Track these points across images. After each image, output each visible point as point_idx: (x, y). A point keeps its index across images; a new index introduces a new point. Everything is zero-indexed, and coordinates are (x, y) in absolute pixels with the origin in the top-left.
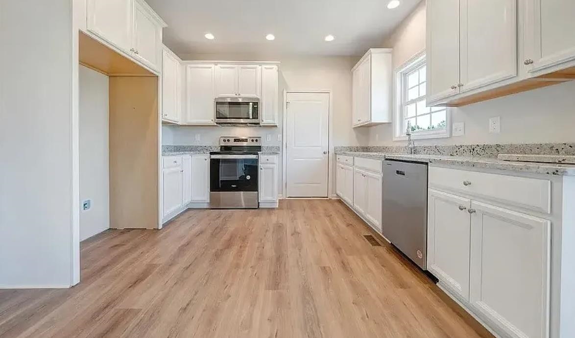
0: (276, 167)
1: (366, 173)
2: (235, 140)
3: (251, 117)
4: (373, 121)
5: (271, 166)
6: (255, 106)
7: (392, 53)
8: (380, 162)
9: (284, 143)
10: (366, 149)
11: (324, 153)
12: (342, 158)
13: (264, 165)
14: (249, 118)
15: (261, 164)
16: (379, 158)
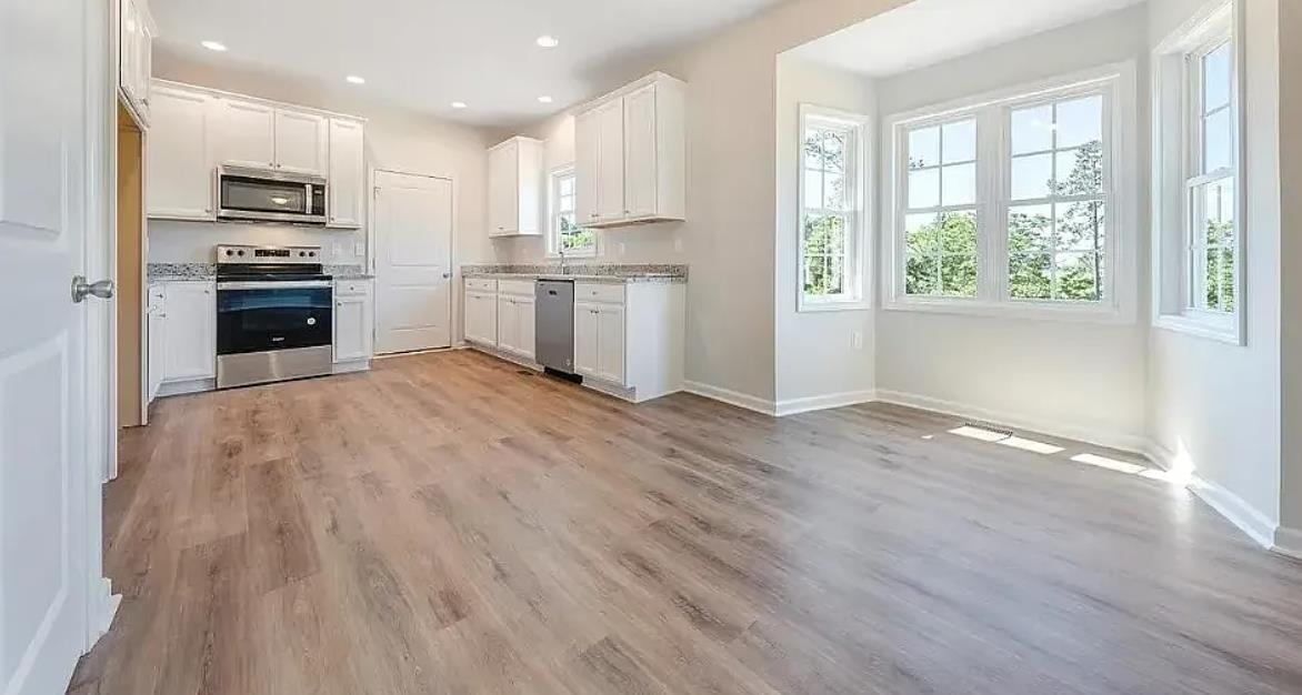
0: (367, 300)
1: (518, 298)
2: (258, 253)
3: (309, 211)
4: (521, 232)
5: (357, 298)
6: (317, 192)
7: (544, 146)
8: (533, 284)
9: (370, 259)
10: (509, 269)
11: (445, 276)
12: (478, 283)
13: (345, 298)
14: (304, 213)
15: (340, 296)
16: (532, 278)
